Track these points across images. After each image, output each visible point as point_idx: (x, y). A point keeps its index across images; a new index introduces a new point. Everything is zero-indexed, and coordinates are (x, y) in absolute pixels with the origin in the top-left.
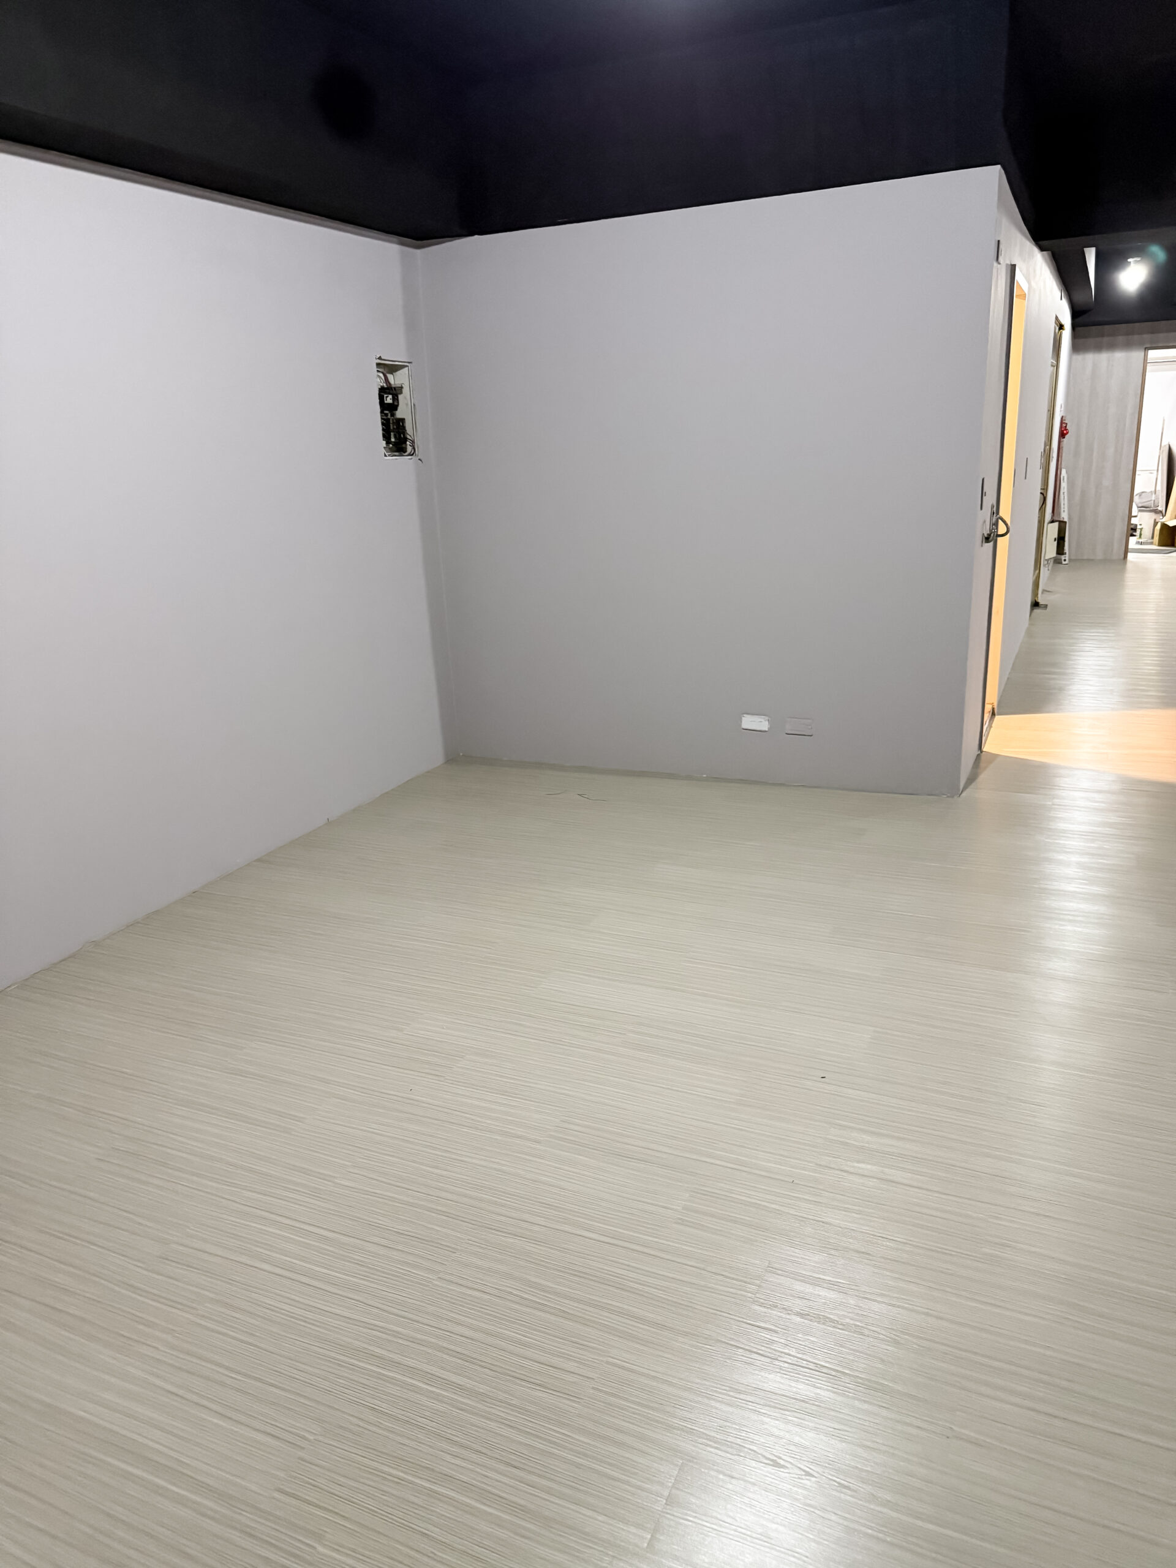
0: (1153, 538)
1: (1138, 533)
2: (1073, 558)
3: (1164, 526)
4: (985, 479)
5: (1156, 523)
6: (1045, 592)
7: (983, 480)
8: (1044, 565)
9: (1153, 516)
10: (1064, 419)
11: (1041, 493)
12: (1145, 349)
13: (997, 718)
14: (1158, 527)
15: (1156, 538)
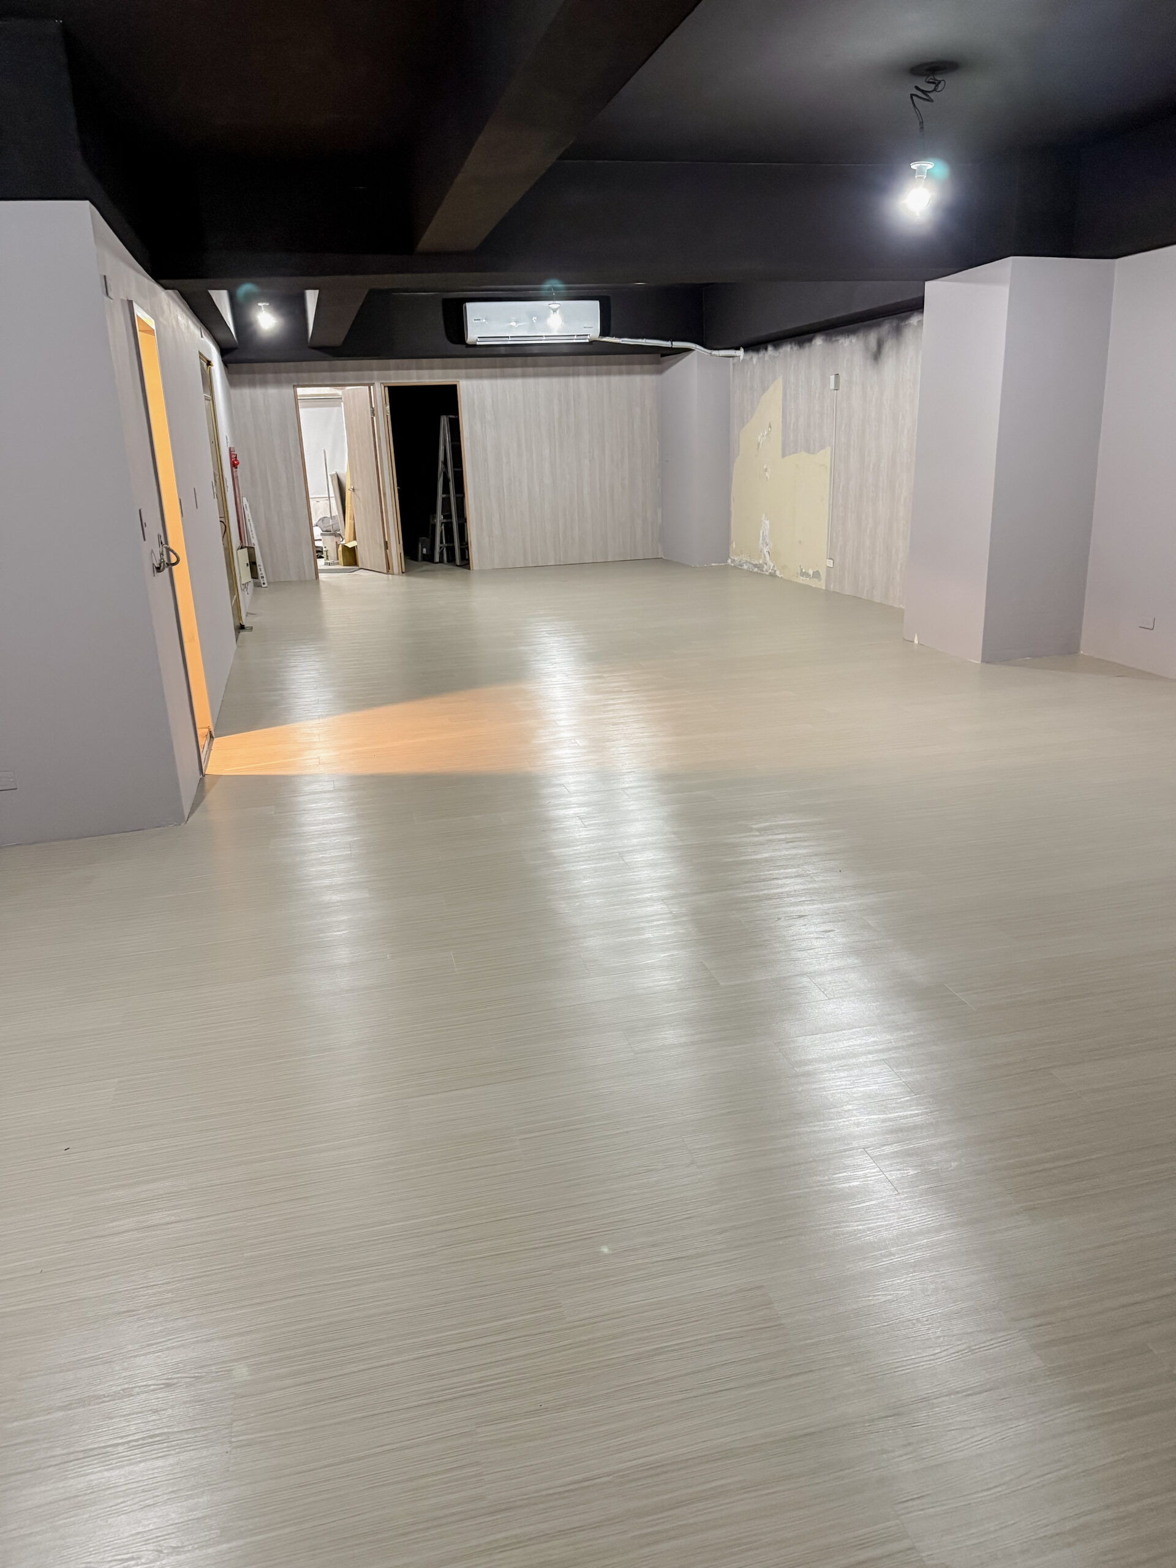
0: (338, 559)
1: (324, 555)
2: (271, 580)
3: (345, 547)
4: (142, 511)
5: (338, 546)
6: (249, 615)
7: (140, 511)
8: (242, 590)
9: (335, 539)
10: (232, 450)
11: (221, 521)
12: (294, 386)
13: (216, 740)
14: (340, 549)
15: (341, 559)
